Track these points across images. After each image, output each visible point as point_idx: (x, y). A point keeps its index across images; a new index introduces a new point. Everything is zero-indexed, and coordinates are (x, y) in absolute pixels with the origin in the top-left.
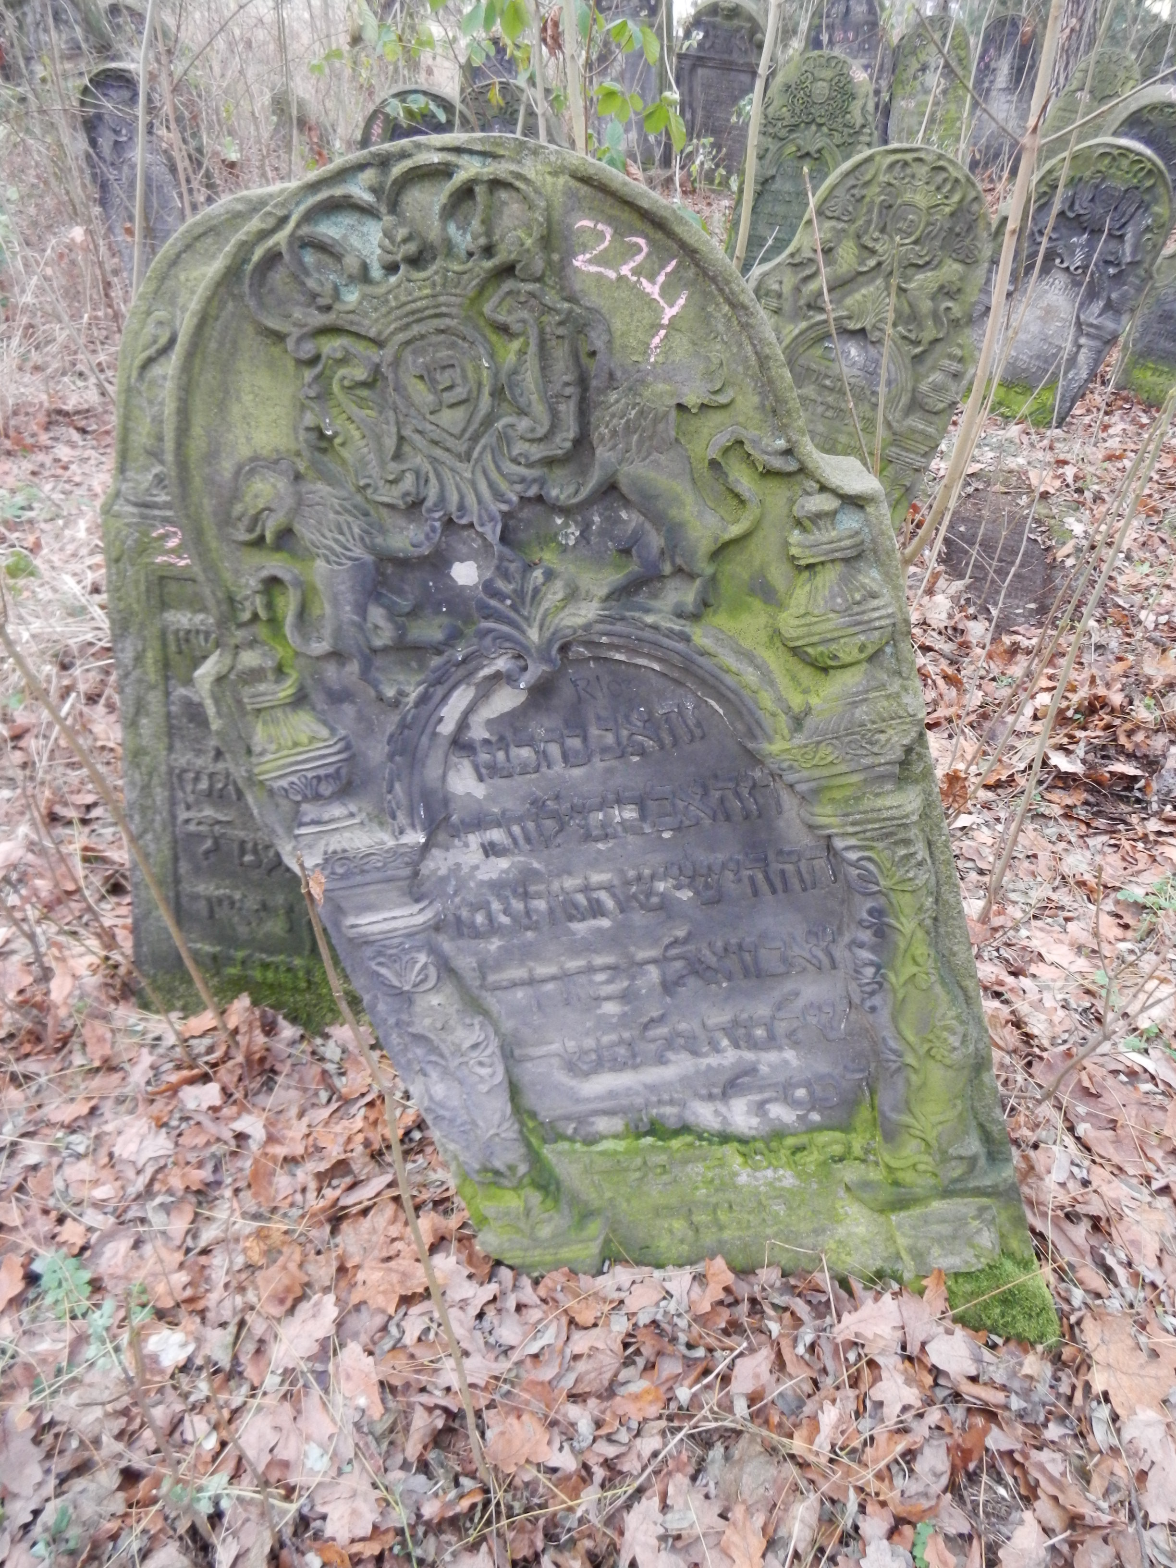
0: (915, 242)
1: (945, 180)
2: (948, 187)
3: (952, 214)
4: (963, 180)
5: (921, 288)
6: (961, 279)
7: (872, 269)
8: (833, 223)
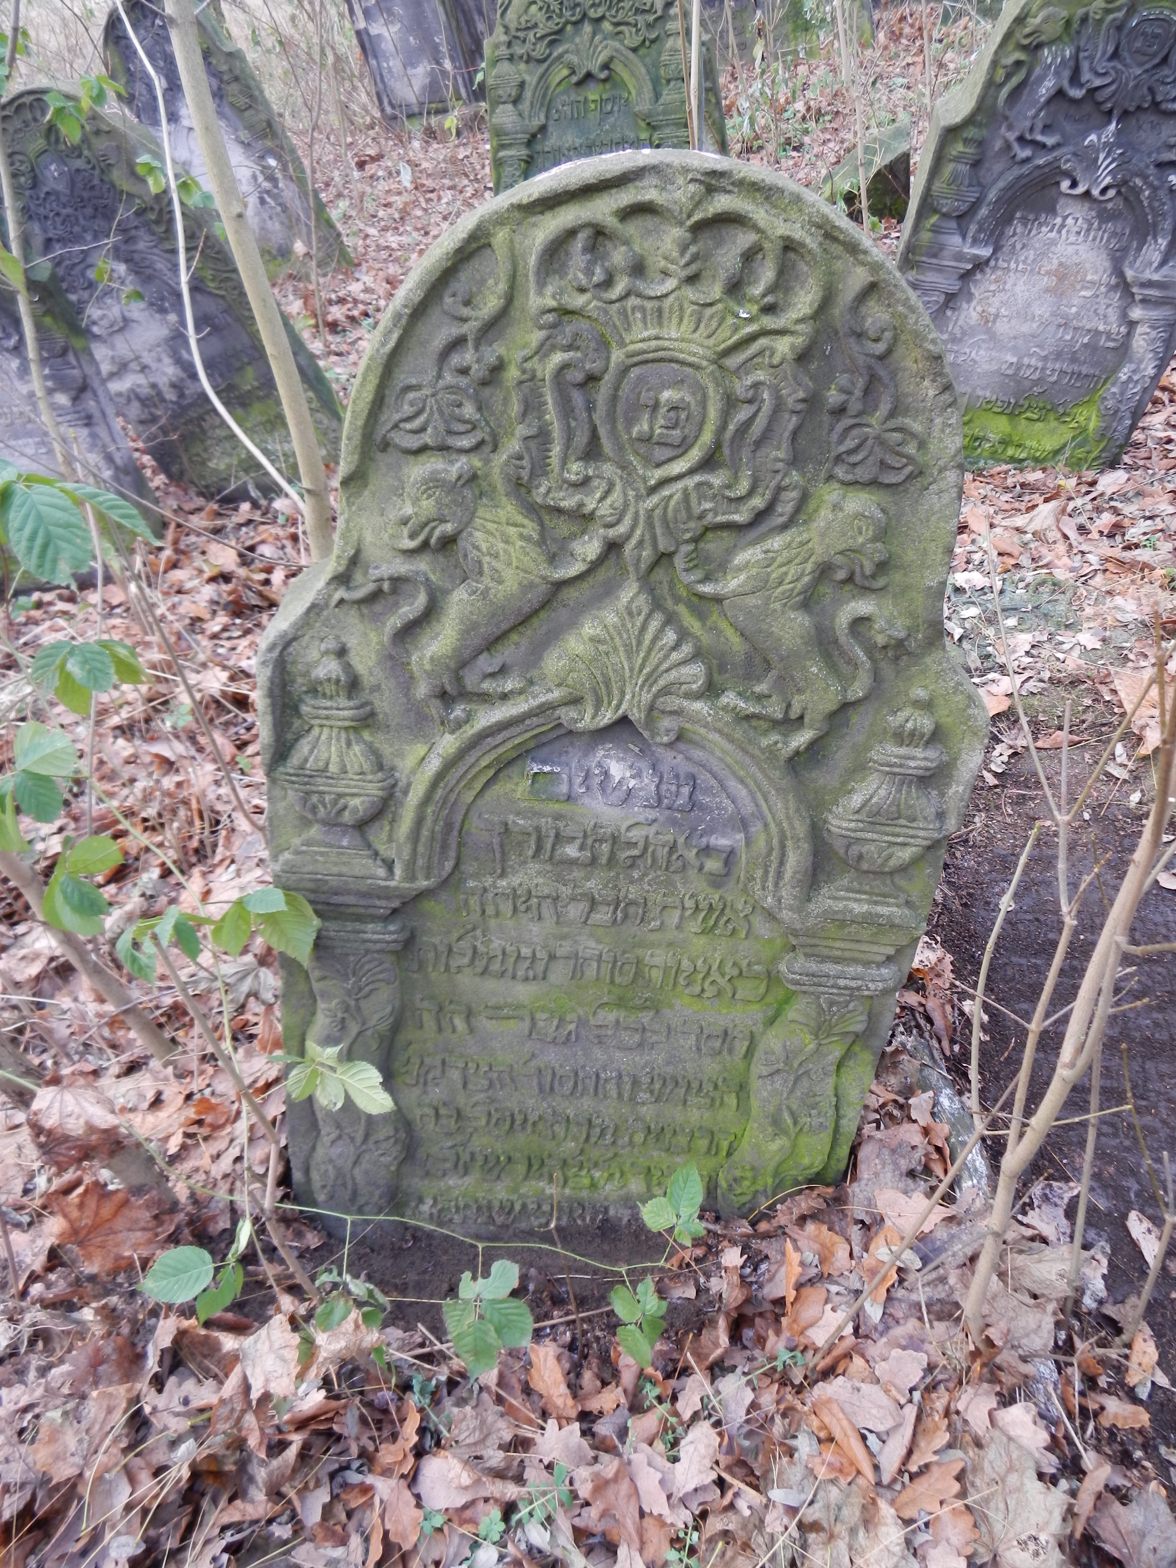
0: (708, 463)
1: (749, 256)
2: (767, 274)
3: (802, 357)
4: (812, 243)
5: (762, 585)
6: (883, 534)
7: (595, 566)
8: (433, 464)
